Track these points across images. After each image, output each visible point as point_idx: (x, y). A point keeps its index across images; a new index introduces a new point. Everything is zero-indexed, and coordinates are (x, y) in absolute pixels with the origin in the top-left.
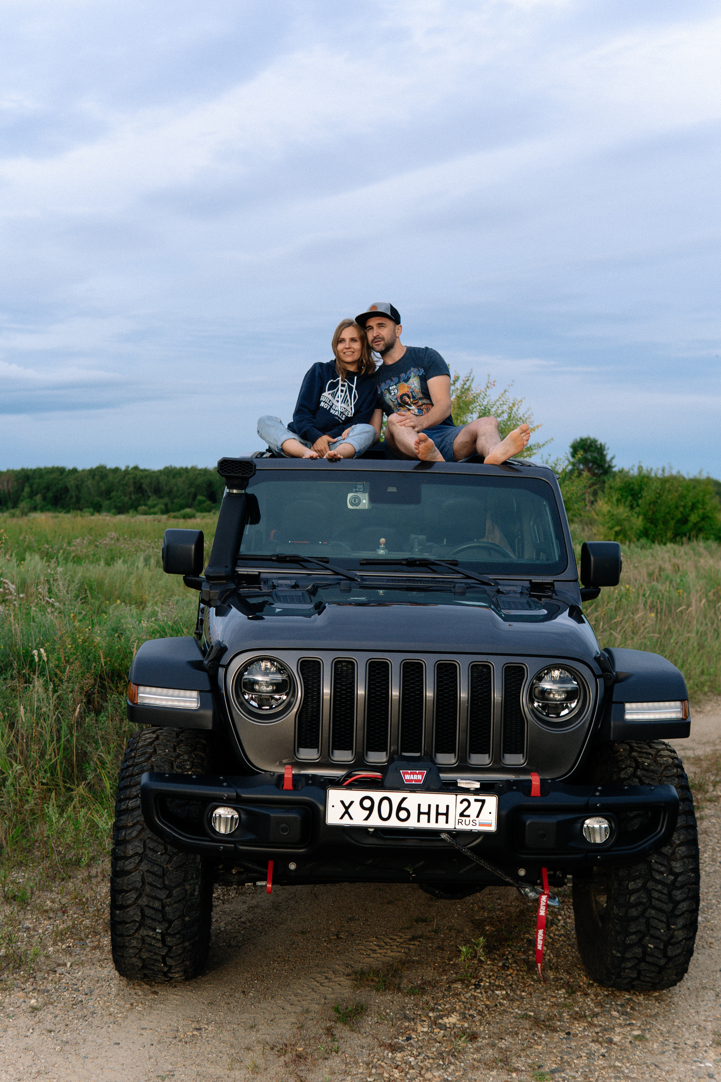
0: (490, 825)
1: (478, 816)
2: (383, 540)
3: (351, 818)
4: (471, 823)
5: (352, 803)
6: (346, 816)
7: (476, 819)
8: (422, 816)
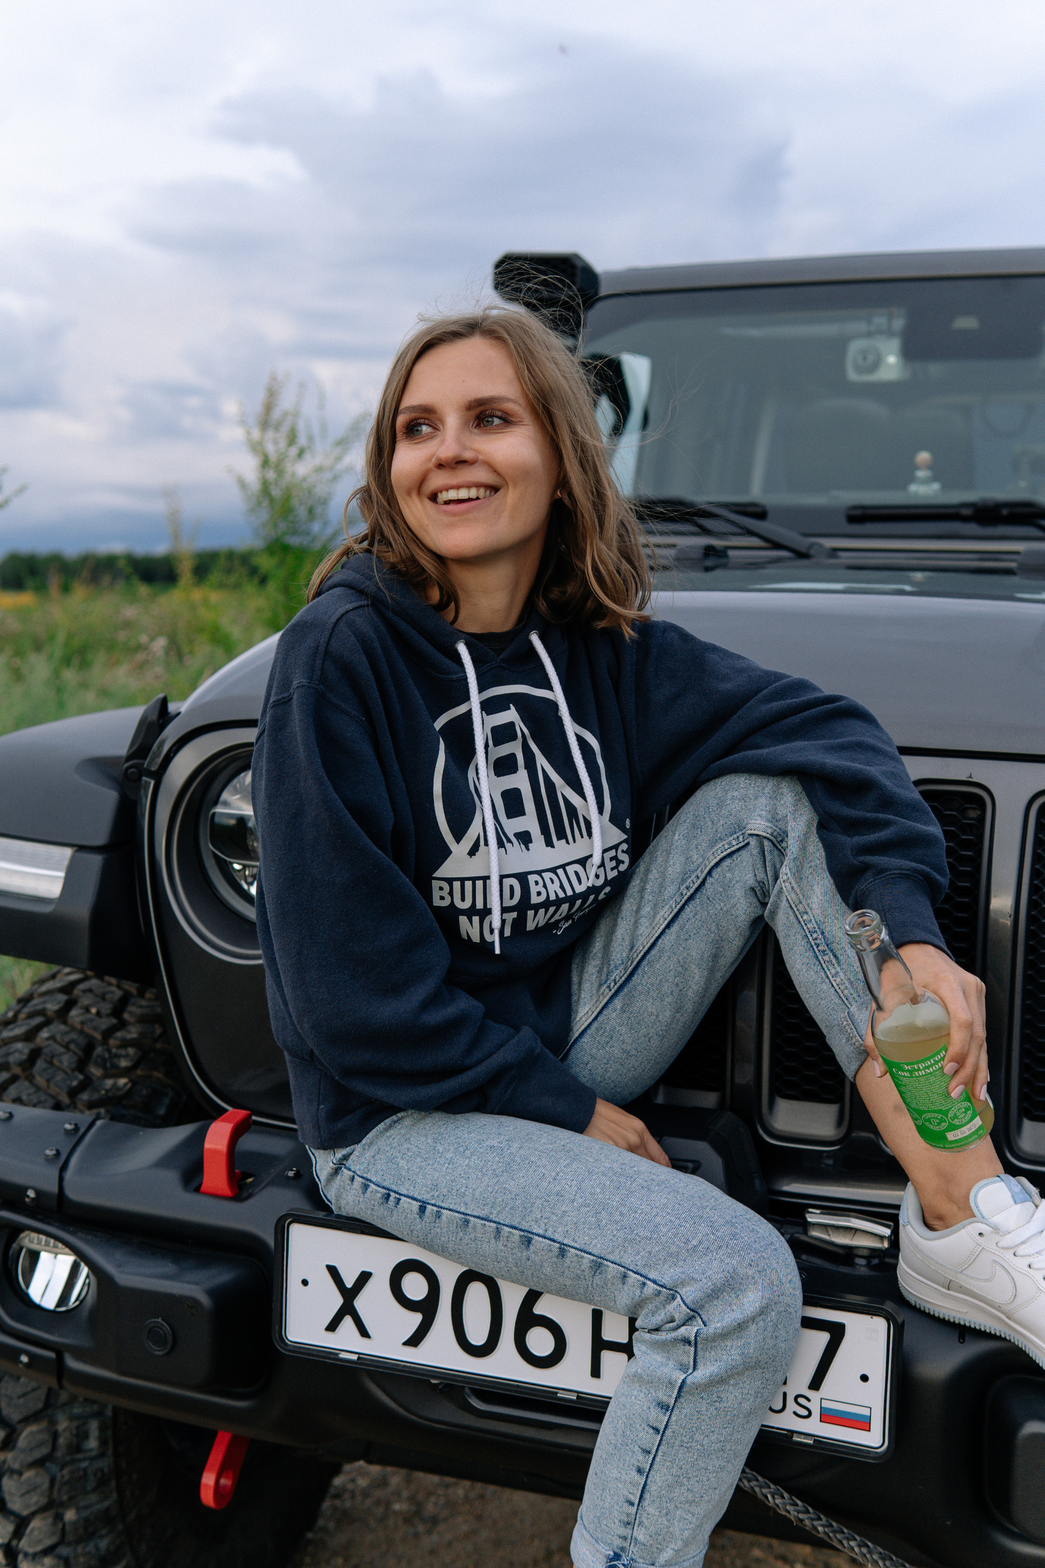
0: (864, 1424)
1: (816, 1383)
2: (924, 456)
3: (364, 1333)
4: (791, 1405)
5: (365, 1277)
6: (348, 1321)
7: (810, 1394)
8: (607, 1356)
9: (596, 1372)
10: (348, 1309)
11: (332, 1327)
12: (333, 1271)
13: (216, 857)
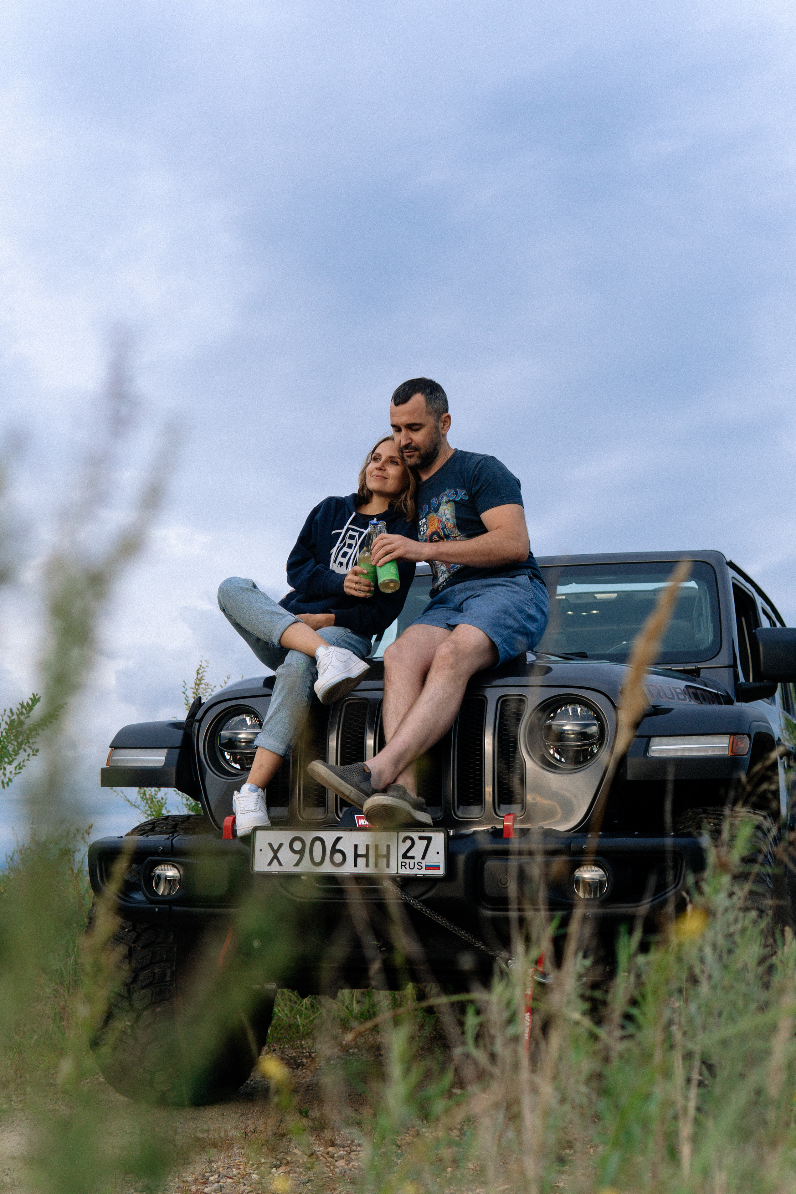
0: (437, 868)
1: (423, 858)
3: (280, 864)
4: (416, 866)
5: (281, 845)
6: (275, 861)
7: (421, 861)
8: (359, 859)
9: (356, 865)
10: (275, 857)
11: (270, 864)
12: (270, 845)
13: (220, 749)
